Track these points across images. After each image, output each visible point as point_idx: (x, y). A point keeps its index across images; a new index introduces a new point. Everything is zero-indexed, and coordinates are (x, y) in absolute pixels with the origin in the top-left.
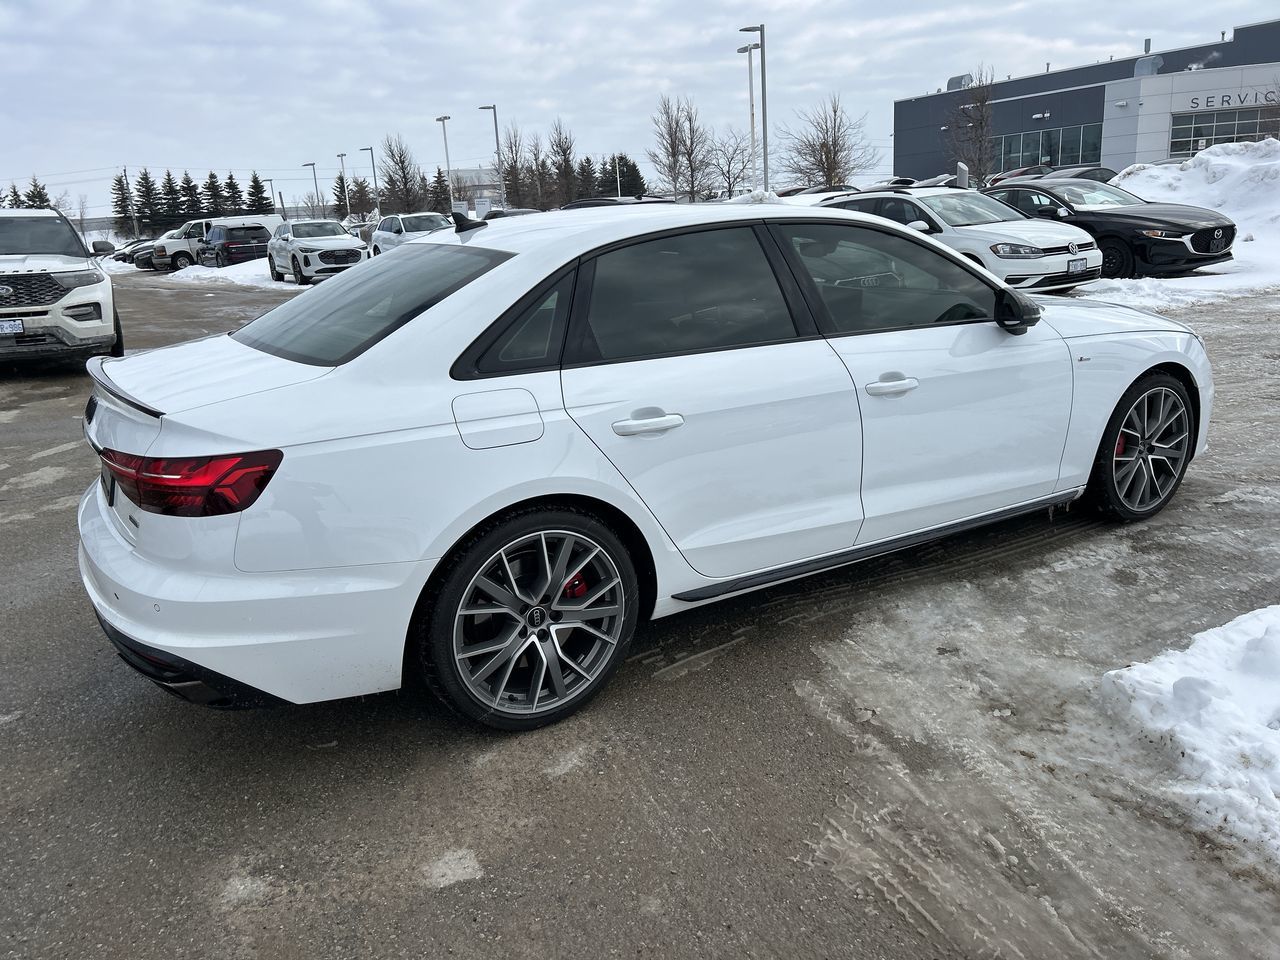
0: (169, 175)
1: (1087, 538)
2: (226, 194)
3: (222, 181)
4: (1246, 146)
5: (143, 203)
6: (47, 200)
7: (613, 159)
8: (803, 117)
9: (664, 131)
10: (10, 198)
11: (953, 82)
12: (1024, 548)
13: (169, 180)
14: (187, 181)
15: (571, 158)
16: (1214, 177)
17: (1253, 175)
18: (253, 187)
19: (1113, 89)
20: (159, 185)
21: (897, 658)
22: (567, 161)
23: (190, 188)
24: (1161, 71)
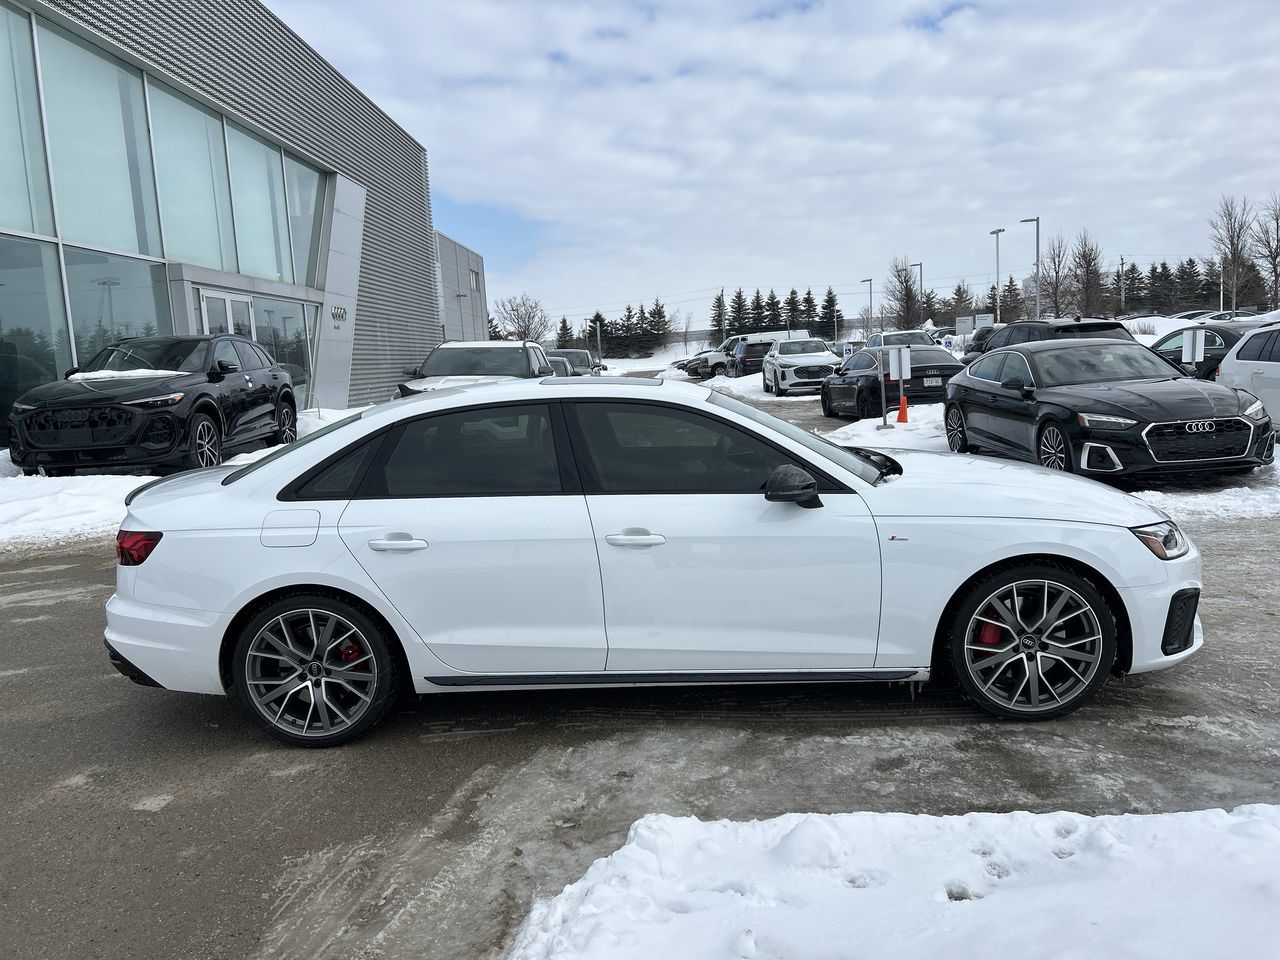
0: (758, 293)
2: (803, 308)
3: (801, 296)
5: (734, 318)
6: (664, 317)
9: (1224, 233)
10: (638, 315)
13: (758, 297)
14: (772, 297)
18: (827, 301)
20: (749, 302)
23: (773, 304)
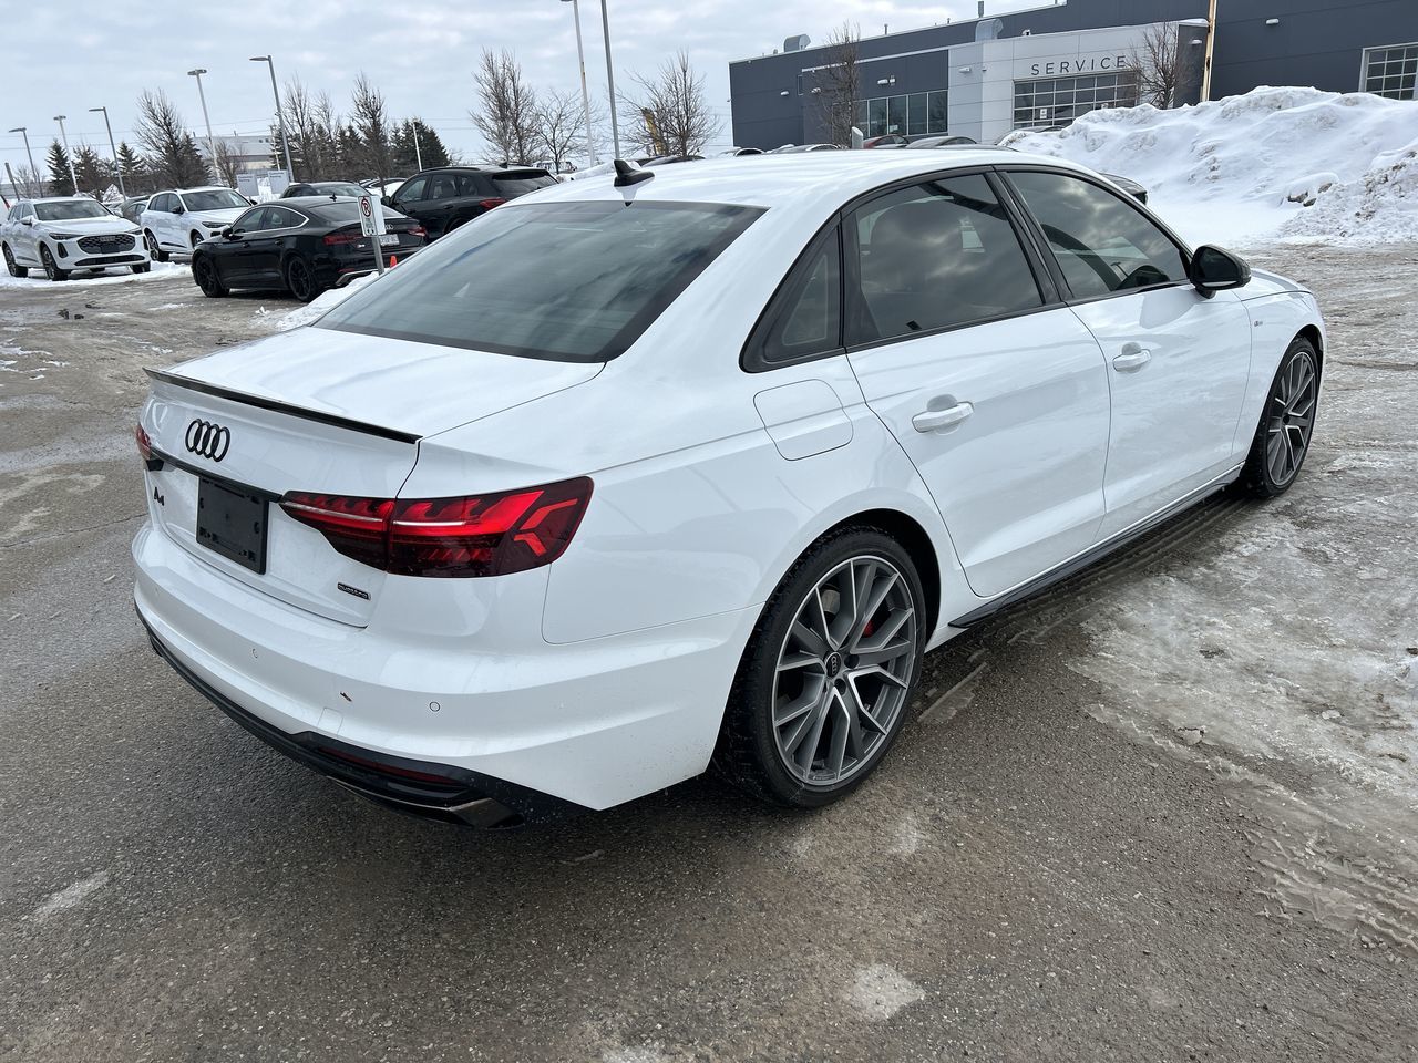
1: (1242, 517)
4: (1122, 112)
7: (407, 125)
8: (636, 78)
9: (489, 90)
11: (791, 43)
12: (1191, 534)
15: (382, 122)
16: (1093, 144)
17: (1132, 142)
19: (957, 54)
21: (1170, 667)
22: (376, 125)
24: (1001, 36)
